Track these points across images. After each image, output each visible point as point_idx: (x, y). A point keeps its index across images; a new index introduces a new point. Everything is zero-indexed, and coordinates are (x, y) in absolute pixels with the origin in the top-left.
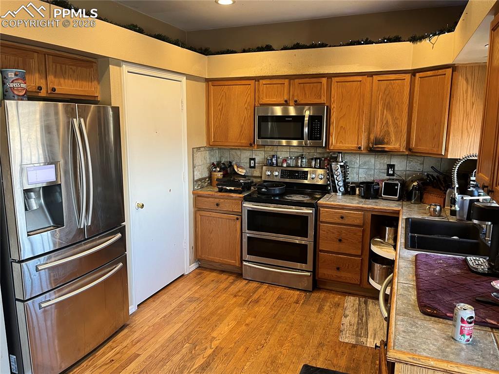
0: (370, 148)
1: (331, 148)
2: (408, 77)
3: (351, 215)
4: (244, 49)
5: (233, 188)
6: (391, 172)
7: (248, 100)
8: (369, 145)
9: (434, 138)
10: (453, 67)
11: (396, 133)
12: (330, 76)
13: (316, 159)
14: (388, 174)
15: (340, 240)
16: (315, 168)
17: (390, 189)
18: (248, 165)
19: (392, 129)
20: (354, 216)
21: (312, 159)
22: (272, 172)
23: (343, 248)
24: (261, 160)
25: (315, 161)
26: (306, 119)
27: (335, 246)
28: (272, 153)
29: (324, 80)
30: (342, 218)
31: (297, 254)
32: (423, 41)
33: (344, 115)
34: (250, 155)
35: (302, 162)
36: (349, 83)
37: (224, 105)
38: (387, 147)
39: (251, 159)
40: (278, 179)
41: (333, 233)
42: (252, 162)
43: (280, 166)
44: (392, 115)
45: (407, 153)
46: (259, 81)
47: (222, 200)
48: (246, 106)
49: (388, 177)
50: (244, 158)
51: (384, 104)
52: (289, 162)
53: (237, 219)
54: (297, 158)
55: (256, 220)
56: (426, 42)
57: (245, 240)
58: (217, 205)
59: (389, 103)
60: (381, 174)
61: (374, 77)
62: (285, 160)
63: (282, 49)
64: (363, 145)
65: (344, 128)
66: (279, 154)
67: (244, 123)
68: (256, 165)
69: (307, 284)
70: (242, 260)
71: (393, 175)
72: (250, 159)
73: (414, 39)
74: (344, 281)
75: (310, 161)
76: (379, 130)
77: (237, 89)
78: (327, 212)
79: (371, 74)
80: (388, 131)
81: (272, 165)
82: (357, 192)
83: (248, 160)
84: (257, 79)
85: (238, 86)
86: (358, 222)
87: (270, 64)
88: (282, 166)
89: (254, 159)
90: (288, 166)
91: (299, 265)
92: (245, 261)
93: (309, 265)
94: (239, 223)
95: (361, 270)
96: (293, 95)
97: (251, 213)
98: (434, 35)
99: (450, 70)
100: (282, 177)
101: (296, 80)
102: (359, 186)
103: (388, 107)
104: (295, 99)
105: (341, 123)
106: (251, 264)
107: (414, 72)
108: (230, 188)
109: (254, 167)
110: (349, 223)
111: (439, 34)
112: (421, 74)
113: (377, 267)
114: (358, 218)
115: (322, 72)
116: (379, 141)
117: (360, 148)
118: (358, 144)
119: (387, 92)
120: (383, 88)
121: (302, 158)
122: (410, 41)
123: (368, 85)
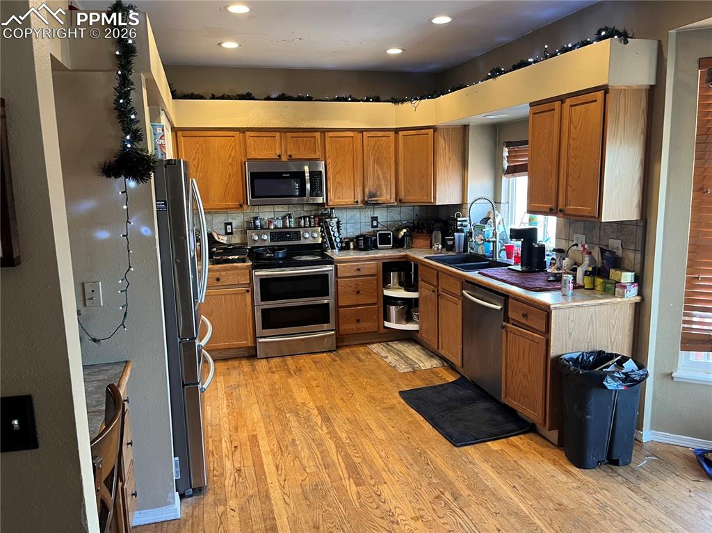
0: (366, 202)
1: (331, 204)
2: (392, 134)
3: (365, 266)
4: (212, 95)
5: (236, 257)
6: (375, 224)
7: (232, 155)
8: (364, 198)
9: (422, 189)
10: (434, 128)
11: (386, 186)
12: (324, 131)
13: (305, 217)
14: (373, 227)
15: (358, 292)
16: (305, 227)
17: (384, 239)
18: (223, 232)
19: (382, 182)
20: (368, 266)
21: (301, 218)
22: (259, 236)
23: (362, 299)
24: (240, 224)
25: (304, 220)
26: (307, 174)
27: (353, 300)
28: (254, 215)
29: (318, 135)
30: (359, 270)
31: (319, 315)
32: (405, 104)
33: (340, 170)
34: (225, 220)
35: (290, 222)
36: (341, 139)
37: (200, 159)
38: (380, 199)
39: (227, 224)
40: (268, 243)
41: (351, 286)
42: (229, 227)
43: (266, 229)
44: (382, 169)
45: (396, 204)
46: (244, 133)
47: (223, 273)
48: (230, 161)
49: (373, 229)
50: (217, 224)
51: (374, 159)
52: (276, 223)
53: (248, 291)
54: (283, 218)
55: (270, 288)
56: (408, 105)
57: (258, 315)
58: (218, 280)
59: (378, 158)
60: (367, 227)
61: (365, 133)
62: (270, 222)
63: (265, 99)
64: (359, 198)
65: (341, 184)
66: (261, 215)
67: (229, 180)
68: (234, 230)
69: (331, 343)
70: (255, 338)
71: (377, 226)
72: (225, 223)
73: (395, 101)
74: (364, 331)
75: (298, 220)
76: (372, 184)
77: (217, 142)
78: (344, 266)
79: (361, 131)
80: (379, 184)
81: (256, 227)
82: (352, 247)
83: (223, 226)
84: (243, 131)
85: (217, 138)
86: (372, 271)
87: (258, 115)
88: (269, 228)
89: (231, 224)
90: (276, 228)
91: (325, 326)
92: (258, 337)
93: (332, 325)
94: (248, 296)
95: (378, 317)
96: (286, 150)
97: (264, 282)
98: (416, 99)
99: (432, 130)
100: (272, 240)
101: (288, 134)
102: (352, 241)
103: (378, 161)
104: (289, 153)
105: (338, 179)
106: (268, 339)
107: (397, 131)
108: (233, 257)
109: (231, 233)
110: (365, 274)
111: (421, 99)
112: (404, 133)
113: (393, 309)
114: (373, 268)
115: (316, 127)
116: (372, 195)
117: (357, 202)
118: (354, 198)
119: (376, 148)
120: (372, 144)
121: (290, 217)
122: (392, 102)
123: (359, 141)
